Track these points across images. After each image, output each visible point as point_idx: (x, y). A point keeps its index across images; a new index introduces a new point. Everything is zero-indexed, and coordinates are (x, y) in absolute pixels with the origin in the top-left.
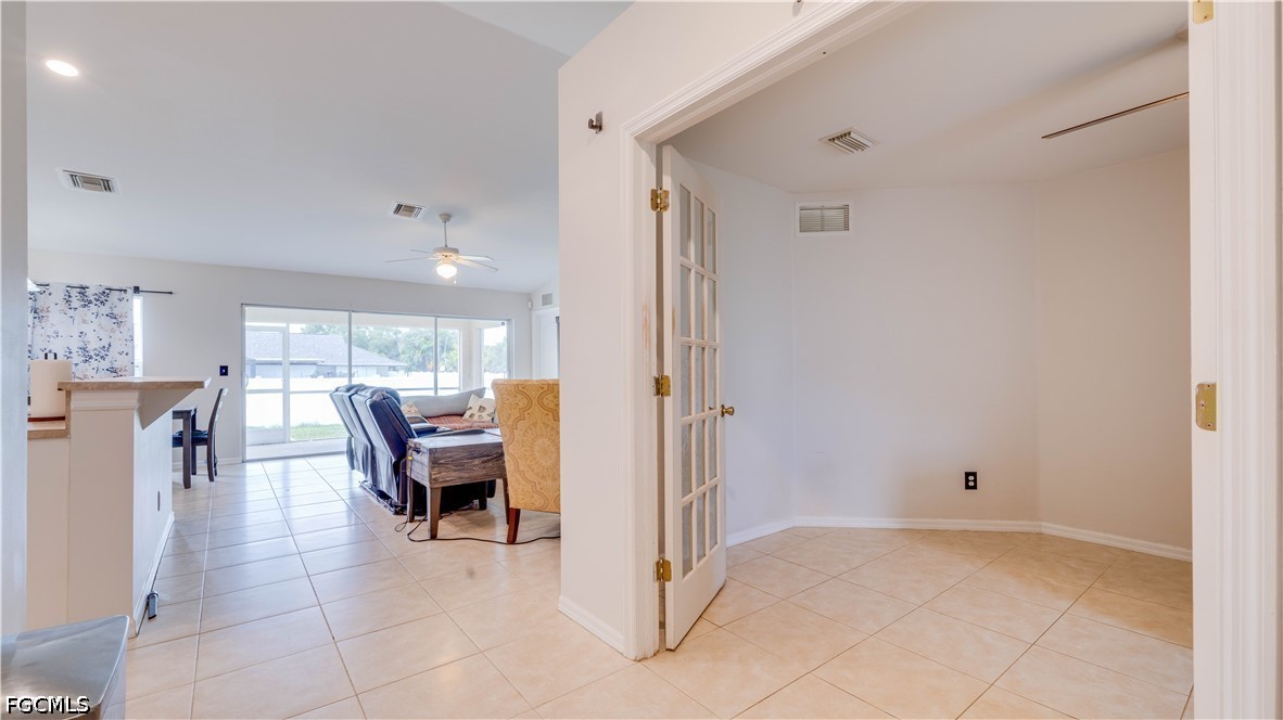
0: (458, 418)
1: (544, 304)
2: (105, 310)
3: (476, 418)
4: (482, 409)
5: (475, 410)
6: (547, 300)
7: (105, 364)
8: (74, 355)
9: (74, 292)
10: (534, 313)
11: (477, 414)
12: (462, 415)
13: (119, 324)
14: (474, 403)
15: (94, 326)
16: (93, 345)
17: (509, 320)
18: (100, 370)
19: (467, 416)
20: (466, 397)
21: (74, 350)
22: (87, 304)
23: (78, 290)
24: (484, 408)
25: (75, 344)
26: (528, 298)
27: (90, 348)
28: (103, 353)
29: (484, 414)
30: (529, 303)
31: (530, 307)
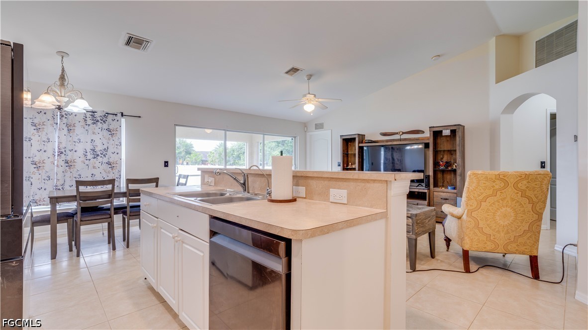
1: (316, 129)
2: (105, 126)
6: (319, 126)
7: (105, 160)
8: (88, 154)
9: (88, 115)
10: (308, 134)
13: (112, 135)
15: (100, 136)
16: (99, 148)
17: (295, 137)
18: (103, 163)
21: (88, 150)
22: (95, 122)
23: (91, 113)
25: (89, 147)
26: (304, 125)
27: (97, 149)
28: (105, 153)
30: (306, 128)
31: (306, 130)
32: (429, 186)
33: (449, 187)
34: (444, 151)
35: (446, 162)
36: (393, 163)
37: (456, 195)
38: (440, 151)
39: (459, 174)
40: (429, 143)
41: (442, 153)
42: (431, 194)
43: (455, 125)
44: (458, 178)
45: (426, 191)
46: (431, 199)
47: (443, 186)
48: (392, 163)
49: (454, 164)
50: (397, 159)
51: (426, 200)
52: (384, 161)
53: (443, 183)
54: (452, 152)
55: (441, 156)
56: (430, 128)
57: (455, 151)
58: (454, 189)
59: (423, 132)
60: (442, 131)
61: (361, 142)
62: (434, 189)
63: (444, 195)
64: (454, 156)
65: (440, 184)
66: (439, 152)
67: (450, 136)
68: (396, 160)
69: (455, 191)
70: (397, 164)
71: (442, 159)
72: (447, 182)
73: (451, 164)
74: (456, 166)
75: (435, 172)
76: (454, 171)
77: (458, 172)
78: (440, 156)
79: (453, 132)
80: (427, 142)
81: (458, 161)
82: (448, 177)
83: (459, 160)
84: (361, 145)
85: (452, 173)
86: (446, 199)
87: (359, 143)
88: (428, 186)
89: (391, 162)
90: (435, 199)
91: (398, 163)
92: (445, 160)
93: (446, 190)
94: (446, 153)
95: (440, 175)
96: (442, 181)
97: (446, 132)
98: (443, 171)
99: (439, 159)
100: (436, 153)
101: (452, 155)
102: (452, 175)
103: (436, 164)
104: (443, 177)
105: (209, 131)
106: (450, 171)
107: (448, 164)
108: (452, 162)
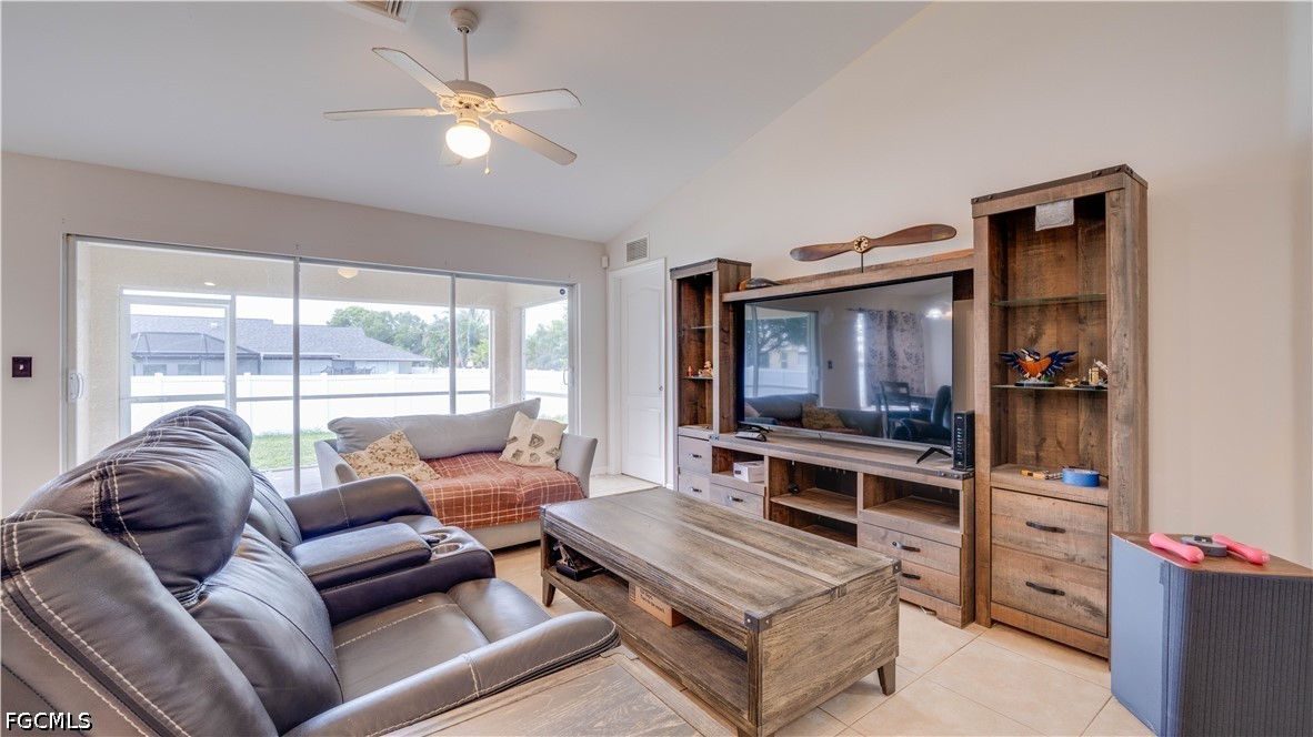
0: (490, 459)
1: (631, 258)
3: (525, 459)
4: (536, 440)
5: (523, 444)
6: (636, 251)
10: (612, 275)
11: (527, 451)
12: (499, 451)
14: (520, 429)
17: (571, 286)
19: (507, 454)
20: (503, 417)
24: (541, 440)
26: (600, 251)
29: (541, 451)
30: (604, 258)
31: (605, 264)
32: (971, 462)
33: (1069, 475)
34: (1043, 307)
35: (1056, 358)
36: (892, 366)
37: (1101, 516)
38: (1026, 307)
39: (1122, 412)
40: (970, 273)
41: (1035, 313)
42: (982, 498)
43: (1100, 174)
44: (1118, 436)
45: (957, 484)
46: (982, 520)
47: (1037, 463)
48: (890, 365)
49: (1090, 364)
50: (906, 354)
51: (954, 522)
52: (867, 359)
53: (1039, 446)
54: (1084, 309)
55: (1031, 330)
56: (976, 201)
57: (1100, 303)
58: (1097, 482)
59: (949, 232)
60: (1033, 209)
61: (732, 286)
62: (995, 474)
63: (1044, 511)
64: (1092, 329)
65: (1025, 450)
66: (1020, 313)
67: (1073, 229)
68: (901, 355)
69: (1100, 495)
70: (904, 368)
71: (1034, 340)
72: (1059, 443)
73: (1076, 367)
74: (1102, 374)
75: (1000, 399)
76: (1097, 396)
77: (1118, 402)
78: (1022, 332)
79: (1091, 210)
80: (963, 266)
81: (1113, 350)
82: (1063, 422)
83: (1119, 343)
84: (730, 297)
85: (1083, 403)
86: (1055, 530)
87: (724, 289)
88: (967, 459)
89: (886, 363)
90: (998, 524)
91: (907, 364)
92: (1047, 344)
93: (1053, 487)
94: (1052, 313)
95: (1022, 414)
96: (1032, 437)
97: (1055, 214)
98: (1038, 396)
99: (1021, 341)
100: (1005, 316)
101: (1080, 321)
102: (1084, 415)
103: (1005, 363)
104: (1038, 422)
105: (348, 272)
106: (1076, 395)
107: (1061, 363)
108: (1083, 352)
